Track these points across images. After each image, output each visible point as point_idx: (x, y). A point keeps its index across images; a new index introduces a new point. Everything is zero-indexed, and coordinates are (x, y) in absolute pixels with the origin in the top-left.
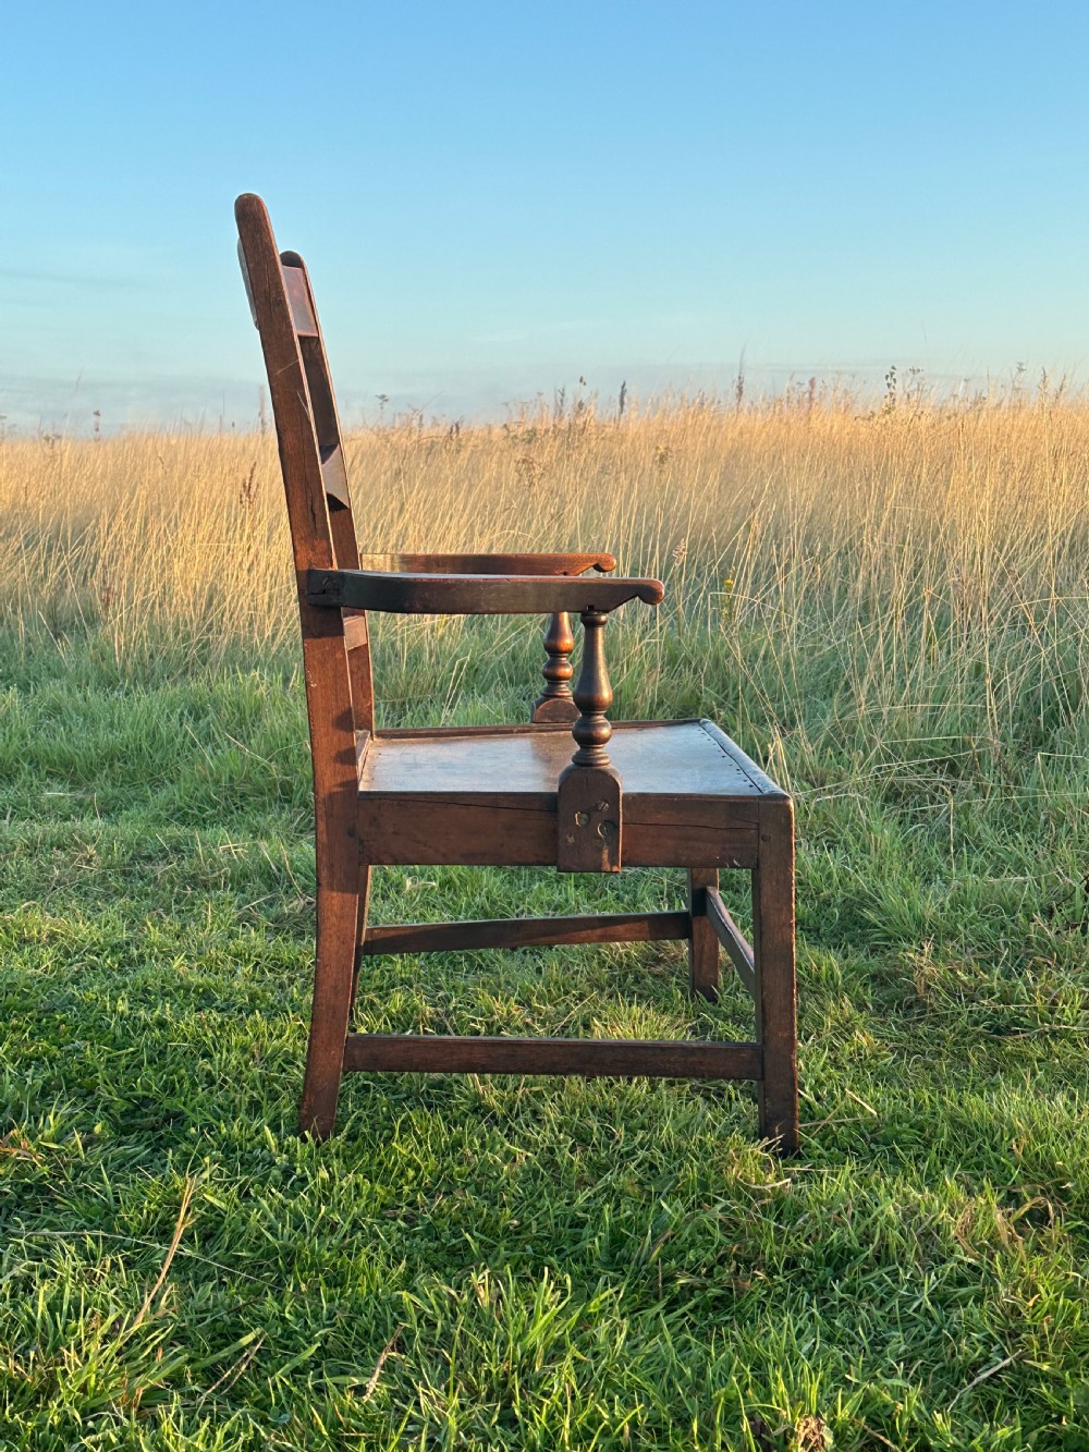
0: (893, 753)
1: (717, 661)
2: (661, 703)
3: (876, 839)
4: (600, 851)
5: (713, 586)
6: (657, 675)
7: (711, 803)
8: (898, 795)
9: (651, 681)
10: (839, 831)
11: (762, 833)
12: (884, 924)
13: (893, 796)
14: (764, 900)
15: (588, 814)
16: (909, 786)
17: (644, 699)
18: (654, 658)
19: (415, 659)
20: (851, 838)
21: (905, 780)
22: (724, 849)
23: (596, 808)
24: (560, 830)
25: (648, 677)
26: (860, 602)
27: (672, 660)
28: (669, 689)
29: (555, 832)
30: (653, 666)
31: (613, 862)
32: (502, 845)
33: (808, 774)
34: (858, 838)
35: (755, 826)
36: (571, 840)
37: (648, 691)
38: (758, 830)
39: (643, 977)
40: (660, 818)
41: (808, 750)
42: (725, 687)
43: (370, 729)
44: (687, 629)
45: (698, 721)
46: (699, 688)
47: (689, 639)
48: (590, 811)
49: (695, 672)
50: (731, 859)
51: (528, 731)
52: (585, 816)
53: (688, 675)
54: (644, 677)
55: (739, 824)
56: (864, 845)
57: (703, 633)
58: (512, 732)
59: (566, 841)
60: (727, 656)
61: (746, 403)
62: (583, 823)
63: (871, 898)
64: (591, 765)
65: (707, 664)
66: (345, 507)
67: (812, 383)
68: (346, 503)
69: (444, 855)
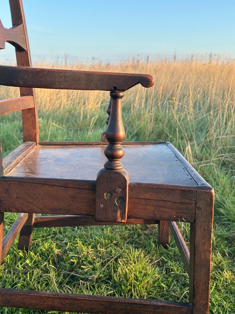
0: (223, 151)
1: (169, 121)
2: (152, 132)
3: (221, 180)
4: (116, 211)
5: (168, 100)
6: (152, 123)
7: (173, 190)
8: (225, 164)
9: (150, 125)
10: (208, 176)
11: (198, 206)
12: (227, 215)
13: (224, 164)
14: (197, 239)
15: (111, 194)
16: (229, 161)
17: (148, 131)
18: (151, 119)
19: (85, 117)
20: (213, 180)
21: (227, 159)
22: (178, 213)
23: (115, 191)
24: (97, 200)
25: (149, 124)
26: (208, 106)
27: (156, 120)
28: (155, 128)
29: (94, 200)
30: (151, 121)
31: (123, 217)
32: (69, 206)
33: (197, 156)
34: (215, 180)
35: (194, 202)
36: (102, 206)
37: (149, 128)
38: (196, 204)
39: (141, 235)
40: (147, 196)
41: (196, 148)
42: (171, 128)
43: (36, 141)
44: (161, 112)
45: (165, 143)
46: (164, 128)
47: (161, 114)
48: (112, 192)
49: (163, 123)
50: (181, 217)
51: (99, 145)
52: (109, 194)
53: (161, 124)
54: (148, 124)
55: (186, 201)
56: (217, 183)
57: (165, 113)
58: (92, 144)
59: (100, 206)
60: (172, 119)
61: (176, 61)
62: (108, 197)
63: (221, 203)
64: (113, 169)
65: (166, 121)
66: (25, 50)
67: (192, 56)
68: (26, 49)
69: (41, 209)
